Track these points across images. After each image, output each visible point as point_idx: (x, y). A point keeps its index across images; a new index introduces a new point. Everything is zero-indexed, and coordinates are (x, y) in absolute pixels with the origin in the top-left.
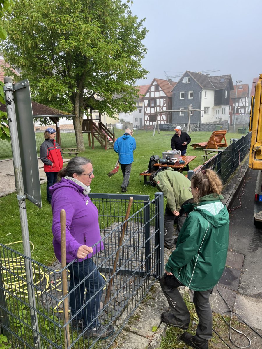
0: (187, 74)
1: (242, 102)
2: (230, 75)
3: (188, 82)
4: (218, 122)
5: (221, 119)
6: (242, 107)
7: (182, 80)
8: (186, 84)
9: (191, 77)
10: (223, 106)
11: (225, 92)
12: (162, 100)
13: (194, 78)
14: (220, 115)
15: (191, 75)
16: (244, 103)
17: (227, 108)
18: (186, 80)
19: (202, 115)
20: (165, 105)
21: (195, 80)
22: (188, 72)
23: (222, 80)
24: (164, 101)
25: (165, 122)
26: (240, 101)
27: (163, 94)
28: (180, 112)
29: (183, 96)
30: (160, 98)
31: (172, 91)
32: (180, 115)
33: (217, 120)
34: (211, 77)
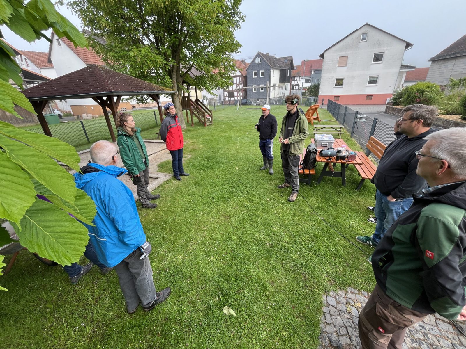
0: (259, 55)
1: (297, 80)
2: (292, 57)
3: (259, 62)
4: (282, 97)
5: (284, 94)
6: (297, 85)
7: (254, 60)
8: (258, 64)
9: (262, 58)
10: (286, 84)
11: (288, 71)
12: (238, 78)
13: (264, 58)
14: (283, 91)
15: (262, 56)
16: (298, 81)
17: (289, 85)
18: (258, 61)
19: (271, 91)
20: (241, 83)
21: (266, 60)
22: (260, 53)
23: (286, 61)
24: (240, 79)
25: (242, 97)
26: (295, 79)
27: (238, 73)
28: (253, 89)
29: (256, 74)
30: (236, 76)
31: (246, 71)
32: (254, 91)
33: (282, 95)
34: (276, 58)
